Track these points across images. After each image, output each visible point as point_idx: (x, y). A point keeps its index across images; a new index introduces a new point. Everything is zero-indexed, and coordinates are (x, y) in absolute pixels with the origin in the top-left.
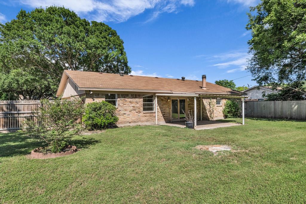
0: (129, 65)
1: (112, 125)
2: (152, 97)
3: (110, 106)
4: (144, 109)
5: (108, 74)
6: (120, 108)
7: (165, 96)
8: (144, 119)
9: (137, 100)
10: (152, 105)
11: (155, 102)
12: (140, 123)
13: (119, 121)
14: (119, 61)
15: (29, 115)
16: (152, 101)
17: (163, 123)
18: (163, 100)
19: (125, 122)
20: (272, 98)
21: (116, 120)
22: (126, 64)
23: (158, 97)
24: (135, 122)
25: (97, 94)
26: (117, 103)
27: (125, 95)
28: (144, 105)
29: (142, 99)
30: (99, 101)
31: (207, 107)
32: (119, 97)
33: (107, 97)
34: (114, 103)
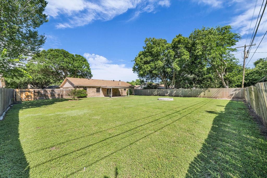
0: (92, 74)
1: (85, 97)
2: (99, 88)
3: (85, 91)
4: (97, 92)
5: (84, 79)
6: (88, 92)
7: (104, 88)
8: (97, 95)
9: (94, 89)
10: (100, 90)
11: (101, 89)
12: (95, 97)
13: (88, 95)
14: (87, 71)
15: (58, 93)
16: (100, 89)
17: (103, 96)
18: (103, 89)
19: (90, 96)
20: (145, 88)
21: (87, 95)
22: (90, 73)
23: (102, 88)
24: (93, 96)
25: (81, 87)
26: (87, 90)
27: (90, 87)
28: (97, 90)
29: (96, 89)
30: (82, 89)
31: (120, 91)
32: (88, 88)
33: (84, 88)
34: (86, 90)
